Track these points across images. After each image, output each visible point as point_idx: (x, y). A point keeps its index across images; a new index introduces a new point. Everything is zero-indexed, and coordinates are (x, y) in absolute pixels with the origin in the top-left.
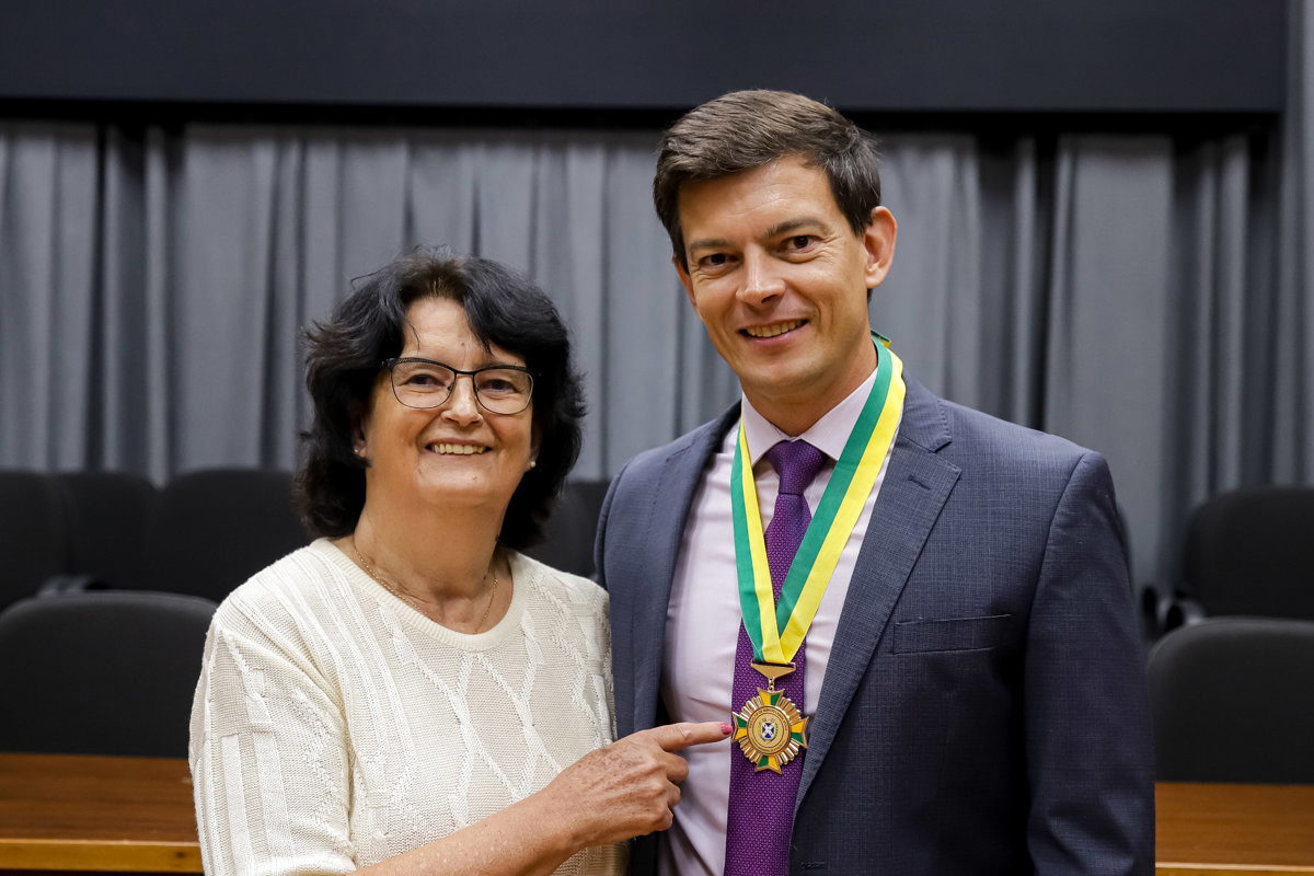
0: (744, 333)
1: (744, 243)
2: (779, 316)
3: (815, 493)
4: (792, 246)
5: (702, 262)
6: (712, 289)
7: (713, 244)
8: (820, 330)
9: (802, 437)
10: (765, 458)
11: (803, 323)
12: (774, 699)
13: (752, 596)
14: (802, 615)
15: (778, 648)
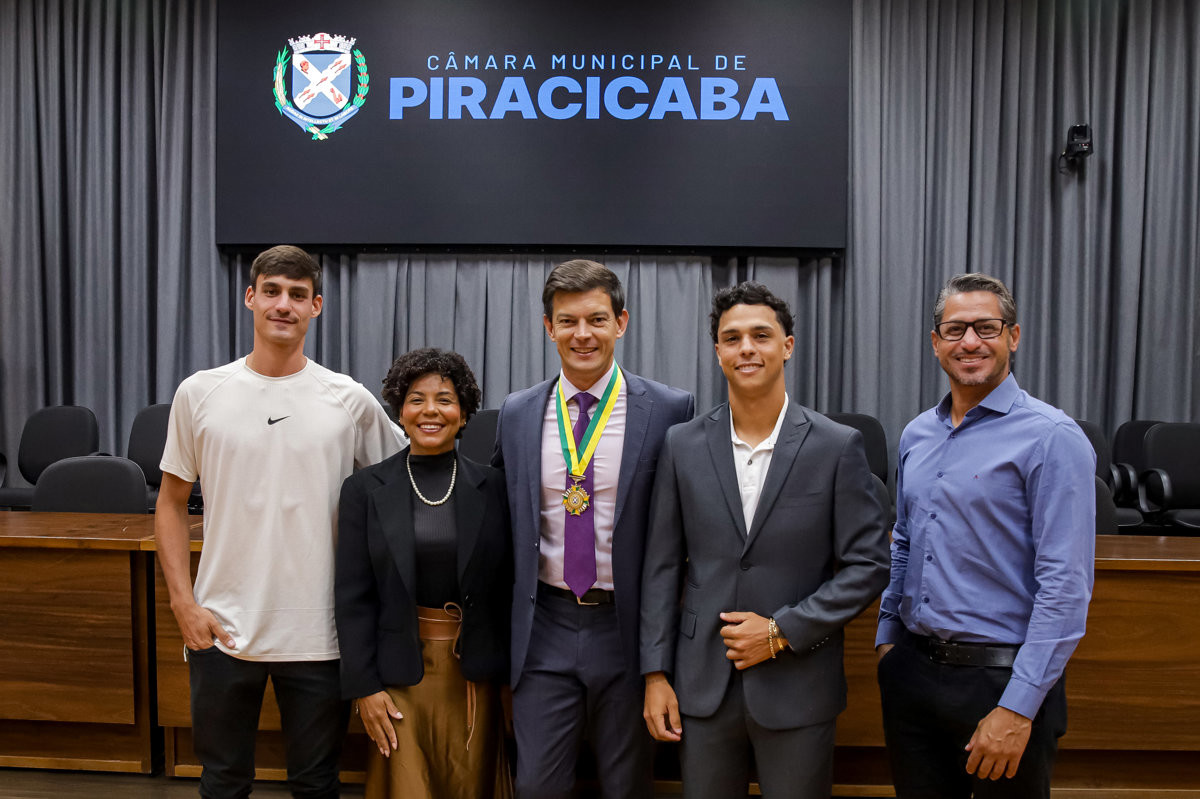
3: (592, 412)
4: (596, 321)
7: (567, 316)
8: (601, 352)
9: (587, 391)
10: (572, 398)
11: (596, 349)
12: (577, 489)
13: (566, 451)
14: (586, 457)
15: (578, 470)
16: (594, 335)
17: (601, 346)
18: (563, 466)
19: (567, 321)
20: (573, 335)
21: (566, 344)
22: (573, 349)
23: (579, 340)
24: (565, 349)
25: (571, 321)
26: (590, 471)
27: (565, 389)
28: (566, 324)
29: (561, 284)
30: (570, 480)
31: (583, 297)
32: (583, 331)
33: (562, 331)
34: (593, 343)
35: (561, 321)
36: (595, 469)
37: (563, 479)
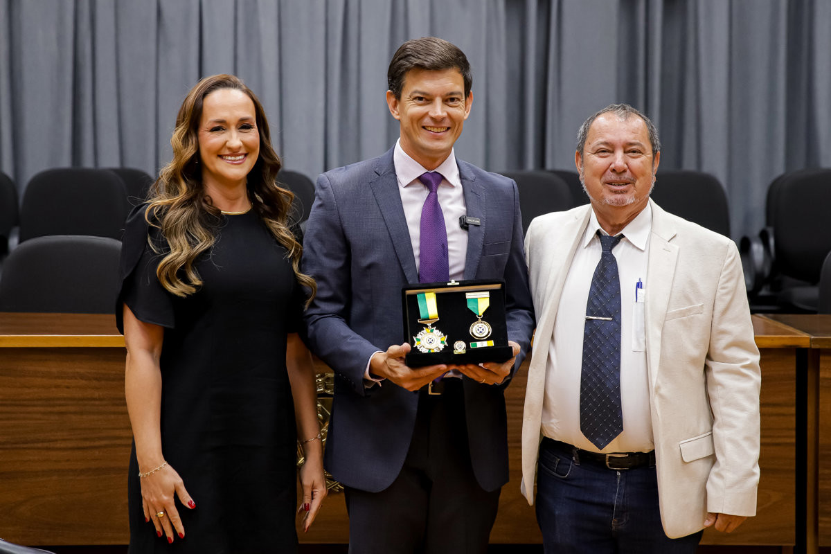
4: (451, 101)
8: (453, 132)
9: (436, 170)
10: (419, 178)
11: (448, 128)
16: (449, 115)
17: (453, 125)
19: (420, 99)
20: (427, 113)
21: (418, 120)
22: (424, 127)
23: (433, 119)
24: (415, 125)
25: (426, 99)
28: (420, 102)
29: (418, 62)
31: (439, 75)
32: (438, 110)
33: (414, 109)
34: (447, 123)
35: (415, 98)
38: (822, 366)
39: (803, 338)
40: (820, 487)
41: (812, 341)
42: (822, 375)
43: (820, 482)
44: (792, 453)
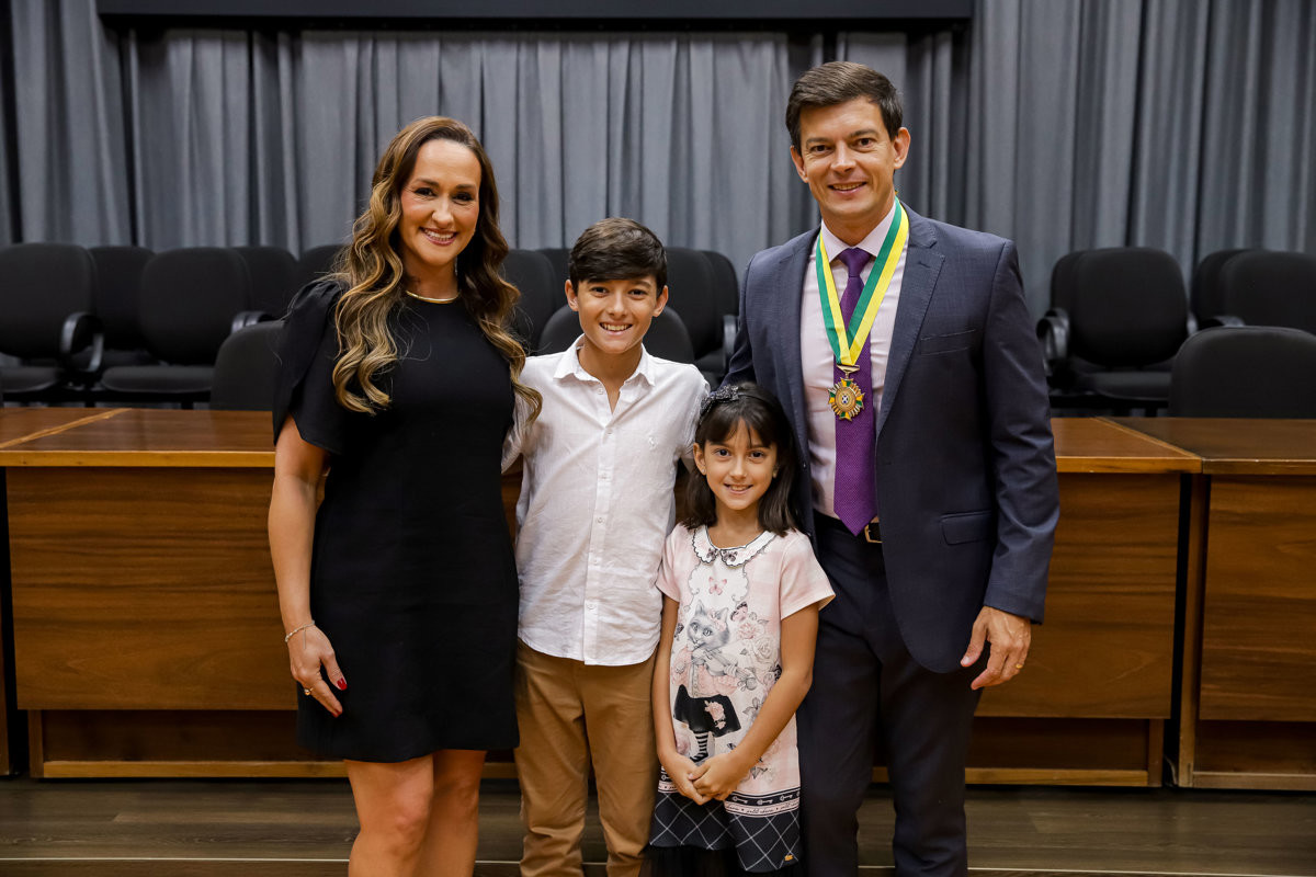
0: (831, 187)
1: (837, 140)
2: (851, 180)
3: (865, 275)
4: (860, 143)
5: (813, 149)
6: (814, 163)
7: (820, 140)
8: (872, 188)
9: (858, 246)
10: (838, 257)
11: (864, 184)
12: (848, 384)
13: (832, 331)
14: (860, 340)
15: (849, 357)
16: (859, 164)
17: (869, 178)
18: (829, 355)
19: (821, 148)
20: (829, 167)
21: (821, 181)
23: (837, 173)
26: (865, 357)
27: (828, 245)
28: (819, 152)
30: (838, 374)
31: (838, 111)
34: (859, 175)
36: (873, 359)
37: (831, 374)
38: (1213, 495)
39: (1192, 461)
40: (1205, 646)
41: (1203, 464)
42: (1212, 506)
43: (1205, 640)
44: (1172, 606)
